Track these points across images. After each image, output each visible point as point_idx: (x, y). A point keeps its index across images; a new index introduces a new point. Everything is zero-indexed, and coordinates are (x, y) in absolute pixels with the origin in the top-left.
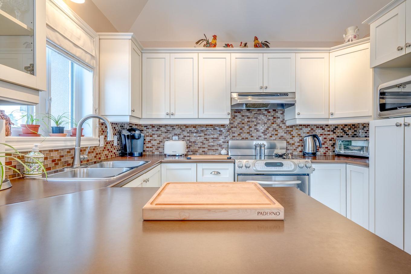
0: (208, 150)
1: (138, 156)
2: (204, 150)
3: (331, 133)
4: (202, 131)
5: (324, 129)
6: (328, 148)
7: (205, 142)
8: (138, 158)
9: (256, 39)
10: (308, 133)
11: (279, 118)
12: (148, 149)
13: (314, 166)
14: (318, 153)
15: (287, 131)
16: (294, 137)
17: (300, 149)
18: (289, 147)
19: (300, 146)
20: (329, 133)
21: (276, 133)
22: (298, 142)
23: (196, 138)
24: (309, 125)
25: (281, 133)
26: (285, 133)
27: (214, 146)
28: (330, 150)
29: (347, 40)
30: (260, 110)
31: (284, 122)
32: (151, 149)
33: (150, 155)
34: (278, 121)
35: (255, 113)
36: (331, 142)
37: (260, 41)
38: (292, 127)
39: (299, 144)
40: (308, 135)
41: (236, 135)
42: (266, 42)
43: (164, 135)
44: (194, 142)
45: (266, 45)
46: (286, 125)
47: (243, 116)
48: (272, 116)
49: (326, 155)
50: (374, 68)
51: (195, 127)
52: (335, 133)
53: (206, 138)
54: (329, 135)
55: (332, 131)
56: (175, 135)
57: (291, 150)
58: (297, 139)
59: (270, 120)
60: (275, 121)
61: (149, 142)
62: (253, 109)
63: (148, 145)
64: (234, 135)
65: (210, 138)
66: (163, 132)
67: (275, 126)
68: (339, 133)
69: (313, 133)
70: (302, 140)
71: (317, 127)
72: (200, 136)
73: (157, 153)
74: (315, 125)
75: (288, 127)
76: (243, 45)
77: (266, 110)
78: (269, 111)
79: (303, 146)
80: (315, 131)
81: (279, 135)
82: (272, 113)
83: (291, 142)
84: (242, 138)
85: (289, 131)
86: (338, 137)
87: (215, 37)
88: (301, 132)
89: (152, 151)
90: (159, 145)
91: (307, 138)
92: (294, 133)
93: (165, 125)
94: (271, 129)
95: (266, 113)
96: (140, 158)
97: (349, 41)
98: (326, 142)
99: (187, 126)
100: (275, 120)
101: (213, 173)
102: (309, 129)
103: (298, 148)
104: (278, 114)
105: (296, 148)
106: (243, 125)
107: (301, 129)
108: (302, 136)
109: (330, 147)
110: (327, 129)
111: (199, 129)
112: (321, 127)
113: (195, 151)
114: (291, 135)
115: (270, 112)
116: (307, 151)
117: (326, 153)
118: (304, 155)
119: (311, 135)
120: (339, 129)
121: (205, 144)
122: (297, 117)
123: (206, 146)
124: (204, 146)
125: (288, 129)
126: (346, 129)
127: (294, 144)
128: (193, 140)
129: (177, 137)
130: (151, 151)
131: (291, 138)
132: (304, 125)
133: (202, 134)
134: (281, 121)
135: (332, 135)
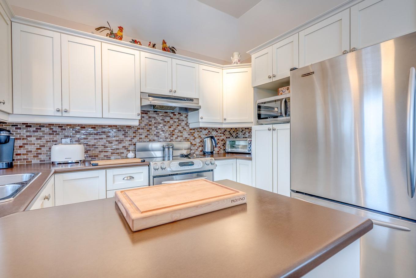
0: (112, 153)
1: (5, 167)
2: (106, 154)
3: (222, 135)
4: (104, 132)
5: (217, 132)
6: (220, 147)
7: (108, 144)
8: (5, 170)
9: (164, 42)
10: (206, 135)
11: (183, 121)
12: (19, 157)
13: (217, 162)
14: (214, 152)
15: (190, 133)
16: (196, 138)
17: (200, 149)
18: (192, 148)
19: (200, 146)
20: (220, 135)
21: (181, 134)
22: (199, 143)
23: (96, 141)
24: (207, 128)
25: (185, 135)
26: (189, 135)
27: (118, 149)
28: (221, 148)
29: (234, 62)
30: (167, 112)
31: (188, 125)
32: (25, 157)
33: (24, 165)
34: (183, 124)
35: (162, 115)
36: (222, 142)
37: (168, 45)
38: (194, 129)
39: (199, 145)
40: (206, 136)
41: (143, 136)
42: (173, 47)
43: (47, 137)
44: (93, 145)
45: (173, 50)
46: (189, 128)
47: (150, 117)
48: (177, 119)
49: (219, 153)
50: (254, 87)
51: (95, 128)
52: (225, 135)
53: (108, 141)
54: (221, 136)
55: (223, 133)
56: (66, 137)
57: (194, 150)
58: (198, 140)
59: (175, 122)
60: (180, 124)
61: (20, 147)
62: (161, 111)
63: (19, 152)
64: (141, 136)
65: (114, 141)
66: (46, 134)
67: (180, 128)
68: (227, 135)
69: (210, 135)
70: (202, 141)
71: (213, 130)
72: (102, 139)
73: (35, 161)
74: (211, 128)
75: (191, 129)
76: (152, 45)
77: (172, 113)
78: (175, 113)
79: (203, 146)
80: (211, 133)
81: (184, 137)
82: (177, 116)
83: (194, 143)
84: (149, 140)
85: (191, 133)
86: (227, 138)
87: (121, 29)
88: (201, 134)
89: (27, 159)
90: (39, 151)
91: (206, 139)
92: (196, 135)
93: (49, 124)
94: (176, 131)
95: (172, 115)
96: (9, 170)
97: (235, 63)
98: (219, 142)
99: (83, 127)
100: (180, 122)
101: (126, 178)
102: (207, 131)
103: (199, 148)
104: (183, 118)
105: (198, 148)
106: (150, 127)
107: (201, 131)
108: (202, 138)
109: (222, 147)
110: (219, 131)
111: (100, 130)
112: (215, 130)
113: (95, 156)
114: (193, 136)
115: (175, 115)
116: (207, 151)
117: (219, 152)
118: (204, 154)
119: (209, 137)
120: (227, 132)
121: (107, 147)
122: (200, 120)
123: (109, 149)
124: (107, 149)
125: (191, 131)
126: (232, 132)
127: (195, 145)
128: (92, 142)
129: (68, 140)
130: (24, 159)
131: (193, 140)
132: (203, 128)
133: (104, 136)
134: (185, 124)
135: (223, 136)
